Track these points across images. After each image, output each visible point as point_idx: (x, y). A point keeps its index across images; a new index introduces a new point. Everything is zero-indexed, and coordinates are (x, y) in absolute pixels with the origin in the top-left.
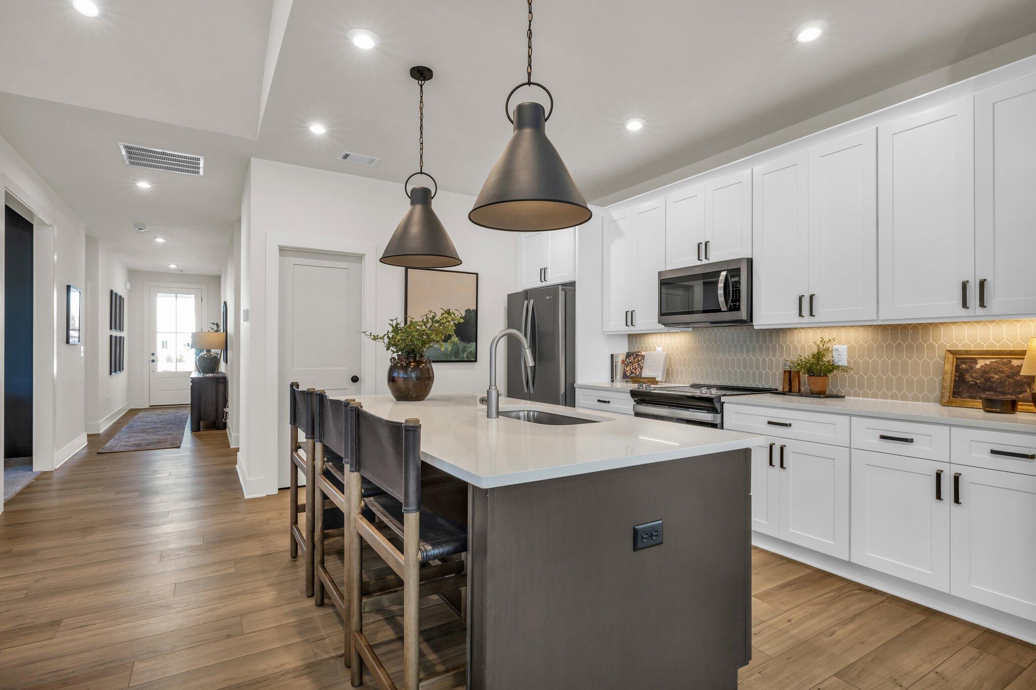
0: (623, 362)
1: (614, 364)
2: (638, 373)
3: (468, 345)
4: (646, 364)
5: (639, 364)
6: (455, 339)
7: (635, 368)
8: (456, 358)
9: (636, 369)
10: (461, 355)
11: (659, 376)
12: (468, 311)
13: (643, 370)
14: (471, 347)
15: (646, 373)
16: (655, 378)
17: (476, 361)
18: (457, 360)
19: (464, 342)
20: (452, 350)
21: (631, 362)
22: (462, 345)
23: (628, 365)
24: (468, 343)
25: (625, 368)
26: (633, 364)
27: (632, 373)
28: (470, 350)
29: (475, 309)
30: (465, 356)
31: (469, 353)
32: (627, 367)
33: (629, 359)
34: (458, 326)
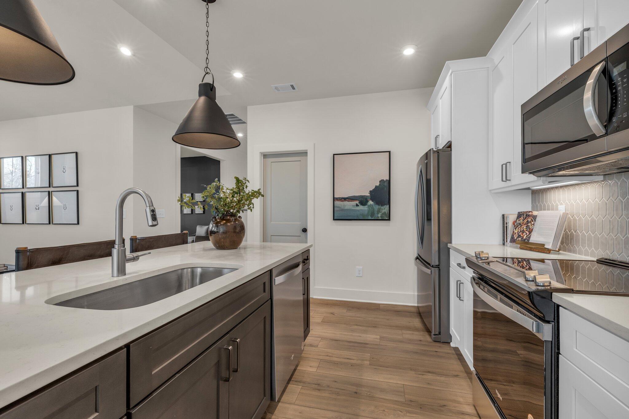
0: (514, 223)
1: (505, 226)
2: (525, 237)
3: (383, 208)
4: (537, 226)
5: (527, 227)
6: (371, 202)
7: (523, 230)
8: (372, 217)
9: (523, 232)
10: (376, 215)
11: (549, 243)
12: (382, 181)
13: (532, 233)
14: (385, 209)
15: (535, 238)
16: (544, 245)
17: (389, 220)
18: (373, 218)
19: (379, 205)
20: (369, 211)
21: (520, 224)
22: (376, 207)
23: (517, 226)
24: (382, 206)
25: (514, 230)
26: (521, 226)
27: (519, 236)
28: (383, 211)
29: (388, 179)
30: (379, 215)
31: (383, 214)
32: (516, 229)
33: (519, 220)
34: (373, 193)
